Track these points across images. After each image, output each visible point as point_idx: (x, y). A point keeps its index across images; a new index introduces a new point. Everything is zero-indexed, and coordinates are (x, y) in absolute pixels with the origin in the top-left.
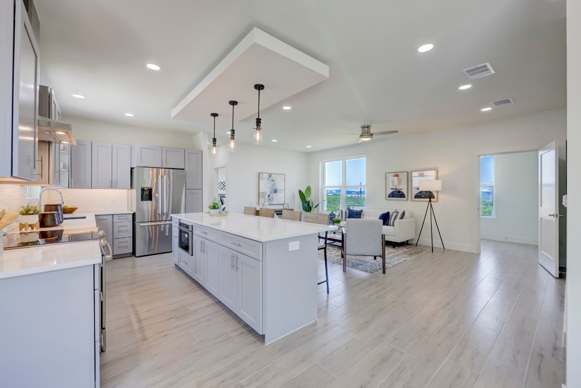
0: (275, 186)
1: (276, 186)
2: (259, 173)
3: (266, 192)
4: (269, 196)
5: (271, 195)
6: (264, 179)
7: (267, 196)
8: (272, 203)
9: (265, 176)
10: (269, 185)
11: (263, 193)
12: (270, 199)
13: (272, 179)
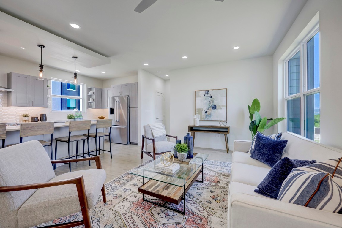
0: (213, 102)
1: (215, 102)
2: (196, 91)
3: (203, 109)
4: (206, 112)
5: (209, 112)
6: (200, 97)
7: (203, 112)
8: (210, 119)
9: (202, 93)
10: (206, 101)
11: (199, 109)
12: (207, 116)
13: (209, 95)
